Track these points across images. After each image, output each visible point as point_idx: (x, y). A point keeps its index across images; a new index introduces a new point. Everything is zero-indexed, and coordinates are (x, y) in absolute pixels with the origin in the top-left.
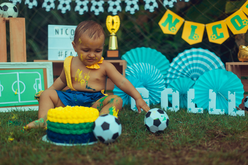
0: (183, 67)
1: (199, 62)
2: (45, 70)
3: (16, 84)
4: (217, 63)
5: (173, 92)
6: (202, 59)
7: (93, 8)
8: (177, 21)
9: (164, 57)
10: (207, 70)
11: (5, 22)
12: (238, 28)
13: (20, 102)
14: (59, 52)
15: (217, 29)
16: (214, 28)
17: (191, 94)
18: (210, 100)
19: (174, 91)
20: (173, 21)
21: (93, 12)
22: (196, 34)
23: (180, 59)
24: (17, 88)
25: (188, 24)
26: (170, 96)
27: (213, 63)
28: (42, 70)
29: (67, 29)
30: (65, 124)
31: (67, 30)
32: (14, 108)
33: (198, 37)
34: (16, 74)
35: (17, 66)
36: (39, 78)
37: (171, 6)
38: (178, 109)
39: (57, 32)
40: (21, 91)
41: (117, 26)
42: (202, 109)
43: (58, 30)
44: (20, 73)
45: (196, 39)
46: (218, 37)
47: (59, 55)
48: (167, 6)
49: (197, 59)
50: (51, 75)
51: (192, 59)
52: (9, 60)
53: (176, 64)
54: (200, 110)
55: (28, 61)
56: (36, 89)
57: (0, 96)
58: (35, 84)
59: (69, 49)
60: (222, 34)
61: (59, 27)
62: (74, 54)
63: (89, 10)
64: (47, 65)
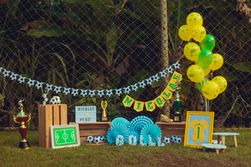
0: (136, 124)
1: (143, 122)
2: (75, 127)
3: (64, 135)
6: (145, 121)
7: (90, 94)
8: (131, 100)
11: (59, 107)
12: (160, 104)
14: (80, 119)
15: (150, 104)
16: (149, 104)
17: (142, 138)
19: (134, 136)
20: (129, 100)
22: (140, 107)
24: (65, 137)
25: (136, 102)
26: (133, 139)
31: (84, 108)
32: (65, 146)
34: (64, 130)
35: (64, 127)
36: (73, 132)
37: (128, 92)
38: (136, 144)
39: (79, 109)
41: (106, 106)
42: (146, 144)
44: (66, 130)
45: (140, 109)
46: (151, 108)
48: (127, 93)
49: (143, 120)
50: (78, 130)
51: (141, 121)
52: (60, 124)
53: (133, 122)
55: (68, 124)
56: (72, 137)
57: (58, 141)
58: (72, 135)
59: (85, 117)
60: (152, 107)
61: (80, 107)
62: (87, 119)
63: (88, 94)
64: (76, 125)
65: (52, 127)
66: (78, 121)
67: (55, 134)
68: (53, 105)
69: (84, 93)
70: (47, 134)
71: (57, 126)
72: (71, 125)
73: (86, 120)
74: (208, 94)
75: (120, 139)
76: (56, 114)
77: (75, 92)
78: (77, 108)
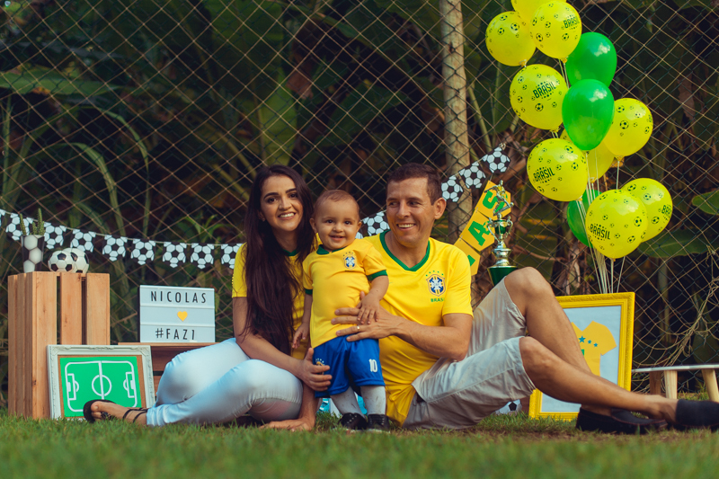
2: (139, 357)
3: (98, 379)
7: (195, 257)
11: (81, 281)
14: (156, 330)
21: (196, 263)
24: (100, 386)
28: (135, 358)
31: (170, 294)
34: (97, 364)
35: (99, 351)
36: (131, 371)
39: (153, 296)
40: (105, 391)
43: (155, 293)
44: (103, 362)
47: (158, 335)
50: (149, 367)
52: (84, 342)
55: (111, 343)
56: (128, 389)
57: (75, 399)
58: (126, 381)
59: (173, 324)
61: (158, 289)
62: (181, 334)
63: (188, 259)
64: (142, 350)
65: (55, 351)
66: (148, 337)
67: (67, 375)
68: (57, 274)
69: (174, 254)
70: (37, 374)
71: (72, 347)
72: (124, 348)
73: (176, 336)
74: (607, 235)
76: (68, 304)
77: (144, 250)
78: (145, 290)
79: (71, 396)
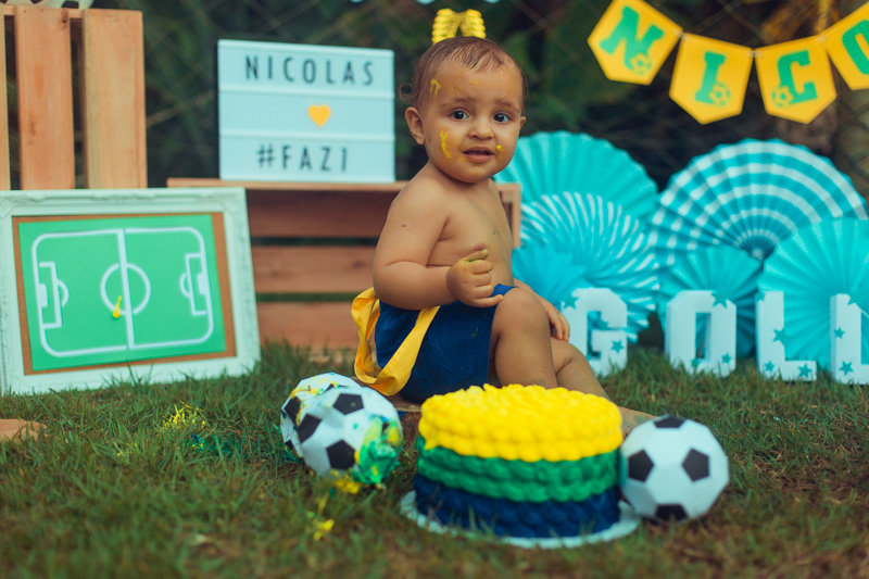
0: (710, 209)
1: (771, 190)
2: (218, 218)
3: (117, 274)
4: (839, 197)
5: (715, 304)
6: (782, 182)
8: (655, 33)
9: (638, 169)
10: (803, 222)
11: (68, 28)
12: (866, 68)
13: (132, 346)
14: (259, 149)
15: (795, 68)
16: (785, 64)
17: (771, 312)
18: (839, 333)
19: (720, 300)
20: (641, 32)
22: (722, 85)
23: (699, 179)
24: (120, 291)
25: (696, 47)
26: (703, 320)
27: (824, 195)
28: (208, 220)
29: (288, 60)
30: (532, 464)
31: (290, 64)
33: (728, 94)
34: (114, 237)
35: (118, 204)
36: (196, 249)
38: (732, 365)
39: (251, 68)
40: (135, 302)
42: (812, 366)
43: (256, 59)
44: (130, 231)
45: (723, 103)
46: (797, 98)
47: (262, 160)
49: (764, 179)
50: (242, 239)
51: (745, 180)
52: (81, 178)
53: (683, 195)
54: (805, 371)
55: (151, 185)
56: (190, 295)
57: (58, 324)
58: (186, 275)
59: (300, 135)
60: (810, 87)
61: (262, 50)
62: (316, 157)
64: (225, 199)
65: (4, 208)
66: (241, 165)
67: (35, 265)
71: (48, 195)
72: (182, 194)
73: (305, 164)
75: (596, 323)
76: (40, 87)
78: (232, 53)
79: (49, 314)
